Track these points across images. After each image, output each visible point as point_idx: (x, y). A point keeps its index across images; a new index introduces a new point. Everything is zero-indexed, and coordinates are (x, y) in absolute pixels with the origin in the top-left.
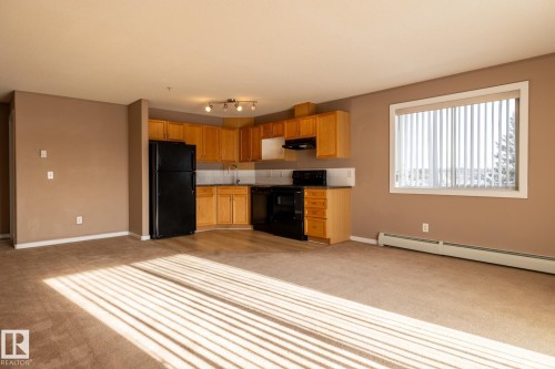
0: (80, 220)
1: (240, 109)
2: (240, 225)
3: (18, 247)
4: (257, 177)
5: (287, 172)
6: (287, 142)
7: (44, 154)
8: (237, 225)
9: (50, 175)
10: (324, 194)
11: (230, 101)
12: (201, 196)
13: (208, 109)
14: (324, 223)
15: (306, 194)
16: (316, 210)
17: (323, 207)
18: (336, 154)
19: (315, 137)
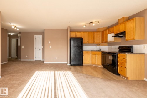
0: (56, 58)
1: (94, 25)
2: (99, 65)
3: (45, 63)
4: (108, 48)
5: (117, 47)
6: (115, 34)
7: (49, 42)
8: (98, 65)
9: (51, 47)
10: (125, 56)
11: (91, 23)
12: (85, 54)
13: (84, 26)
14: (125, 69)
15: (118, 56)
16: (122, 63)
17: (125, 62)
18: (134, 38)
19: (125, 31)
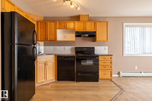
16: (106, 66)
17: (111, 64)
18: (107, 40)
19: (96, 32)
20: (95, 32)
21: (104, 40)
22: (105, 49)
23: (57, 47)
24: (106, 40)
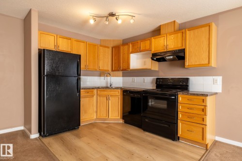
4: (123, 82)
8: (111, 119)
11: (111, 15)
13: (92, 22)
15: (181, 99)
16: (191, 115)
17: (203, 113)
18: (209, 63)
19: (184, 49)
20: (183, 51)
21: (203, 63)
22: (215, 82)
23: (136, 78)
24: (207, 63)
